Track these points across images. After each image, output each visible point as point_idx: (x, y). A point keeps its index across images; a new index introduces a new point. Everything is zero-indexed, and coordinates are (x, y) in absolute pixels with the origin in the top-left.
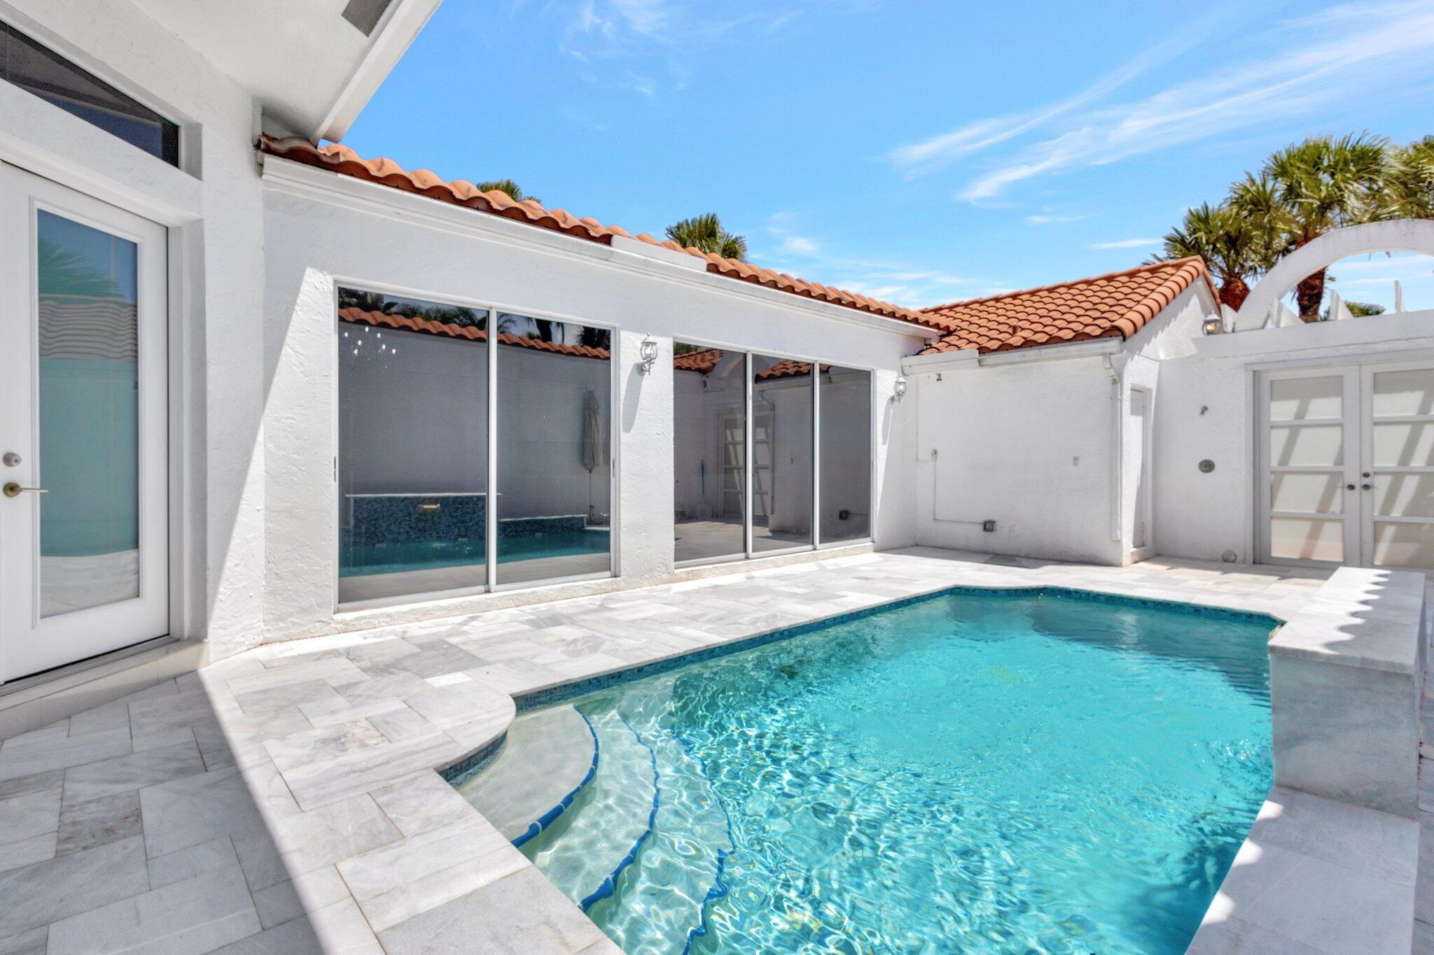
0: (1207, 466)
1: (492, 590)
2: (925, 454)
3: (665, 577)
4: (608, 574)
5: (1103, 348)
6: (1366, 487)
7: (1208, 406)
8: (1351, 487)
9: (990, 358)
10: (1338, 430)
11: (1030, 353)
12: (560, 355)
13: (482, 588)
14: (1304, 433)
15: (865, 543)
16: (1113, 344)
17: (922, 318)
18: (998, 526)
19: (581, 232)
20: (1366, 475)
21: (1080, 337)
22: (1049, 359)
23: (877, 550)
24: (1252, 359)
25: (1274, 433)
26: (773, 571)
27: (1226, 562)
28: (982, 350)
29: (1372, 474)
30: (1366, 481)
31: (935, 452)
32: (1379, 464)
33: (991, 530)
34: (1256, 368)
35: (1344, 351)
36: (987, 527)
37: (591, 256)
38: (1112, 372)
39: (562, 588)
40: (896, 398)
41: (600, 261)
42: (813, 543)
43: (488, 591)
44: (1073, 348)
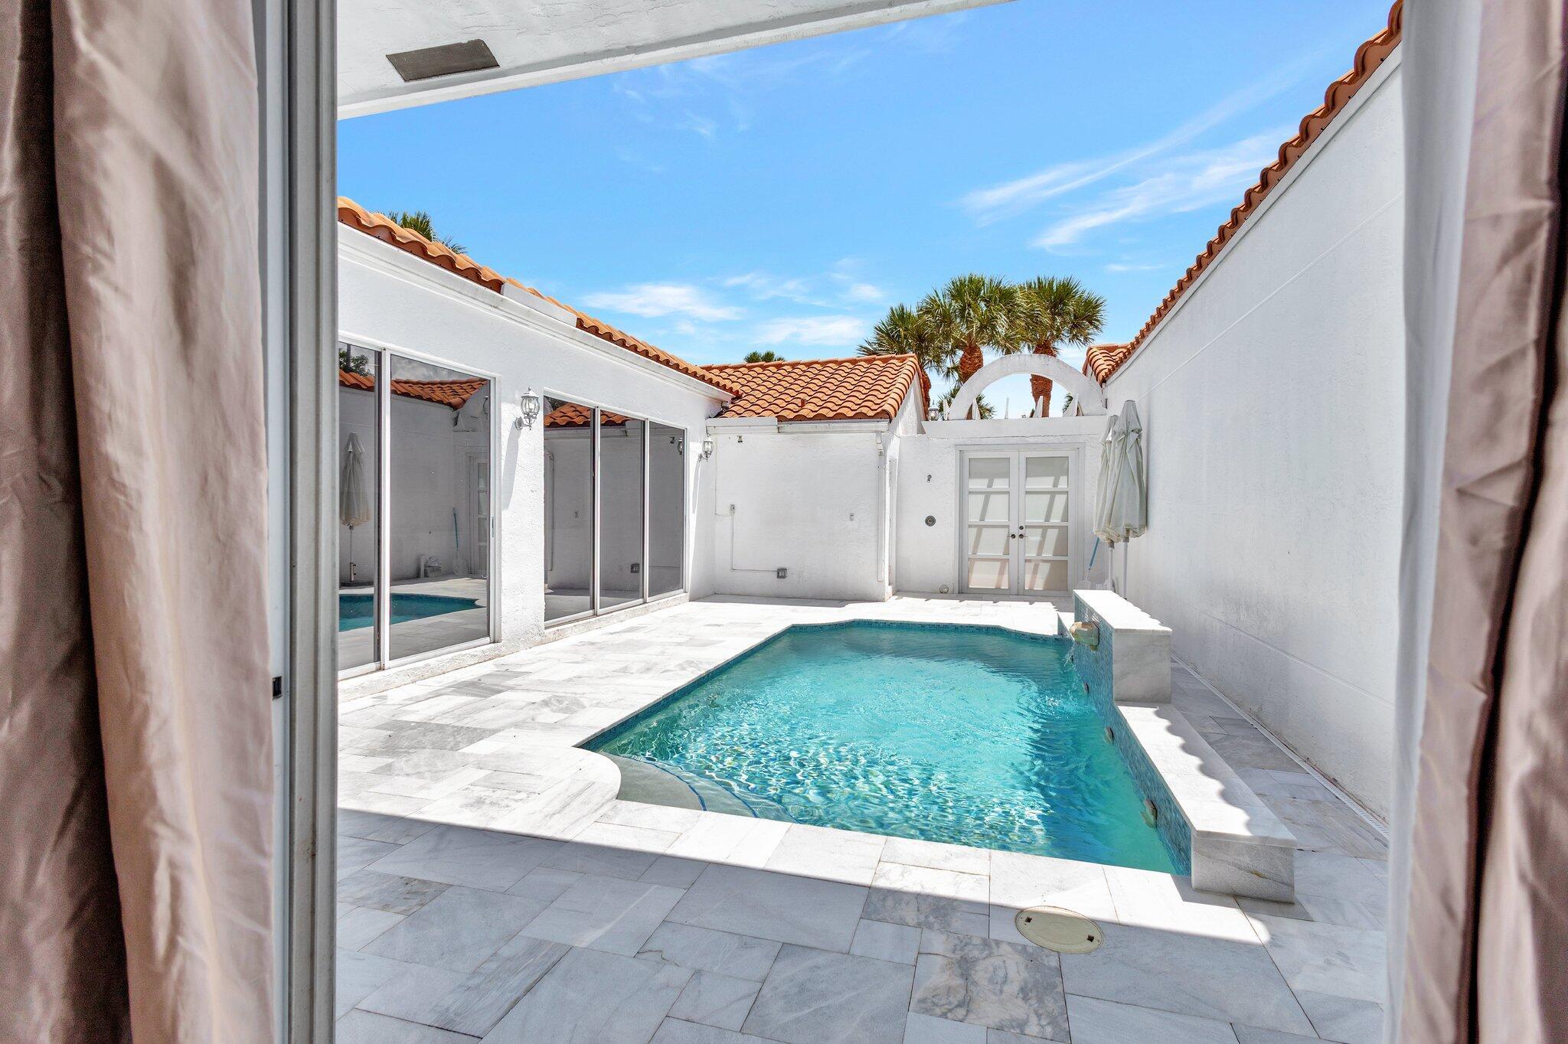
0: (930, 521)
1: (386, 667)
2: (723, 508)
3: (538, 638)
4: (487, 639)
5: (877, 427)
6: (1021, 536)
7: (931, 474)
8: (1013, 536)
9: (786, 427)
10: (1007, 496)
11: (822, 426)
12: (441, 405)
13: (373, 666)
14: (993, 497)
15: (680, 594)
16: (883, 425)
17: (700, 372)
18: (788, 573)
19: (474, 274)
20: (1021, 528)
21: (860, 416)
22: (836, 432)
23: (692, 600)
24: (958, 441)
25: (972, 498)
26: (618, 627)
27: (943, 593)
28: (781, 419)
29: (1024, 527)
30: (1021, 532)
31: (733, 507)
32: (1029, 521)
33: (784, 577)
34: (961, 448)
35: (1012, 441)
36: (780, 574)
37: (483, 302)
38: (881, 447)
39: (452, 659)
40: (704, 456)
41: (490, 308)
42: (643, 597)
43: (381, 669)
44: (855, 425)
